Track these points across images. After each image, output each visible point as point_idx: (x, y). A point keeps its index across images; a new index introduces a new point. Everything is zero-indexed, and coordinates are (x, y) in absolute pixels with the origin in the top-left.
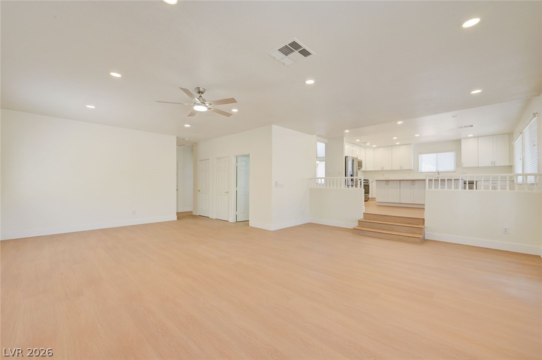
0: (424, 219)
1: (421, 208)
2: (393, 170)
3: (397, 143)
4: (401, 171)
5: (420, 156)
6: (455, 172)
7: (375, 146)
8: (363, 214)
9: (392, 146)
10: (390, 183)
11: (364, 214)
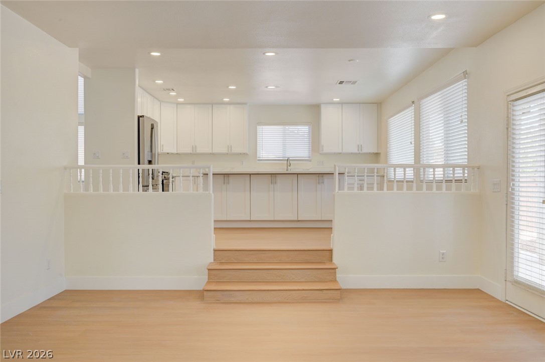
0: (331, 251)
1: (324, 227)
2: (213, 154)
3: (226, 100)
4: (229, 155)
5: (258, 127)
6: (310, 161)
7: (181, 100)
8: (212, 252)
9: (213, 104)
10: (232, 179)
11: (215, 250)
